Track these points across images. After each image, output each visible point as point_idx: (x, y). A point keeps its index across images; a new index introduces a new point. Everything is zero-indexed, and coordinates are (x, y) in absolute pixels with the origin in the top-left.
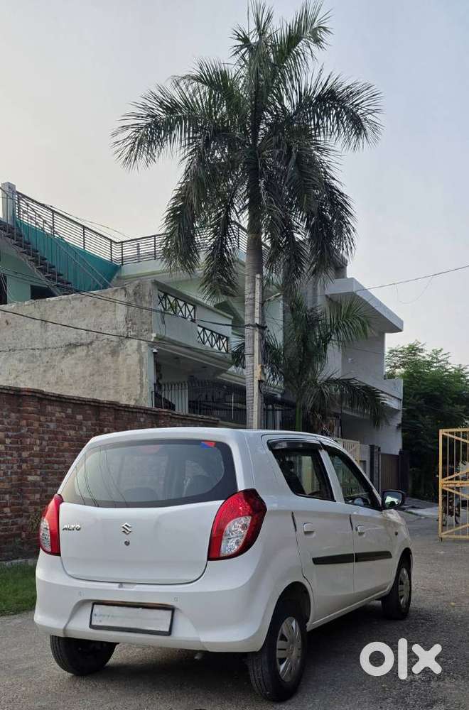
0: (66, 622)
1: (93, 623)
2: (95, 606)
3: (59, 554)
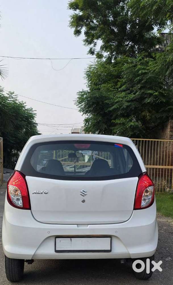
0: (35, 250)
1: (57, 249)
2: (57, 239)
3: (30, 208)
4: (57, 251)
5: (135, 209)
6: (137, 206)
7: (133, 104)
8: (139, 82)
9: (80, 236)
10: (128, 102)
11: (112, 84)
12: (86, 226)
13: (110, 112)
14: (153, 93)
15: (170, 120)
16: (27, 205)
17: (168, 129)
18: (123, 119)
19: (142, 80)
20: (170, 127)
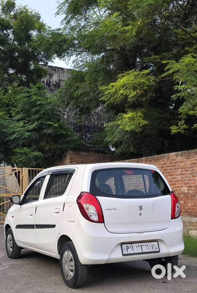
0: (109, 255)
2: (123, 245)
3: (103, 222)
4: (124, 255)
5: (172, 218)
6: (173, 217)
7: (33, 134)
8: (36, 112)
9: (138, 242)
10: (28, 131)
11: (4, 112)
12: (142, 233)
13: (9, 140)
14: (53, 124)
15: (69, 151)
16: (101, 220)
17: (66, 159)
18: (27, 149)
19: (40, 111)
20: (70, 158)
